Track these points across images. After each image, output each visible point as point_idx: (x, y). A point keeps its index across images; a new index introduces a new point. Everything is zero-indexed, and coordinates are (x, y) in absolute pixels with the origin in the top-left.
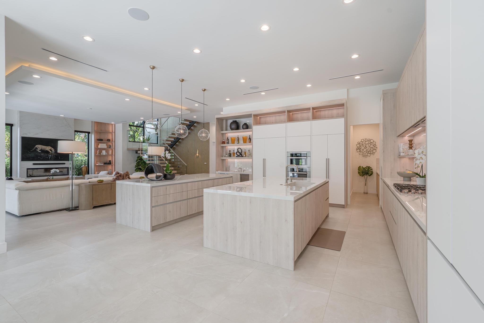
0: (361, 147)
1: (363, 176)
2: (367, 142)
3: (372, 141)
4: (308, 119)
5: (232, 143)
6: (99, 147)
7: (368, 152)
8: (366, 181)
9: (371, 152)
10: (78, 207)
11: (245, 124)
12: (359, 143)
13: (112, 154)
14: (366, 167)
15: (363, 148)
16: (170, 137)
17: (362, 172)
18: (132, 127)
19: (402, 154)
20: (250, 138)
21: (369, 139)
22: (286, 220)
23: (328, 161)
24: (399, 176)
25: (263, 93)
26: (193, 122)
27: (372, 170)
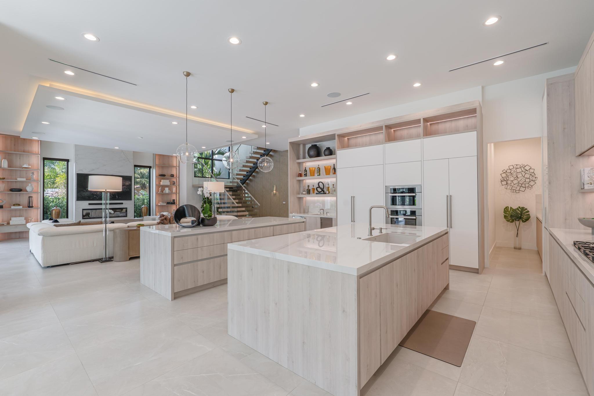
0: (509, 177)
1: (512, 221)
2: (519, 170)
3: (527, 168)
4: (418, 137)
5: (311, 176)
6: (162, 183)
7: (520, 185)
8: (518, 231)
9: (527, 185)
10: (113, 258)
11: (328, 149)
12: (504, 171)
13: (177, 192)
14: (517, 209)
15: (512, 179)
16: (240, 170)
17: (511, 216)
18: (200, 160)
19: (586, 187)
20: (334, 167)
21: (522, 165)
22: (344, 311)
23: (449, 199)
24: (582, 226)
25: (349, 103)
26: (268, 150)
27: (528, 213)
